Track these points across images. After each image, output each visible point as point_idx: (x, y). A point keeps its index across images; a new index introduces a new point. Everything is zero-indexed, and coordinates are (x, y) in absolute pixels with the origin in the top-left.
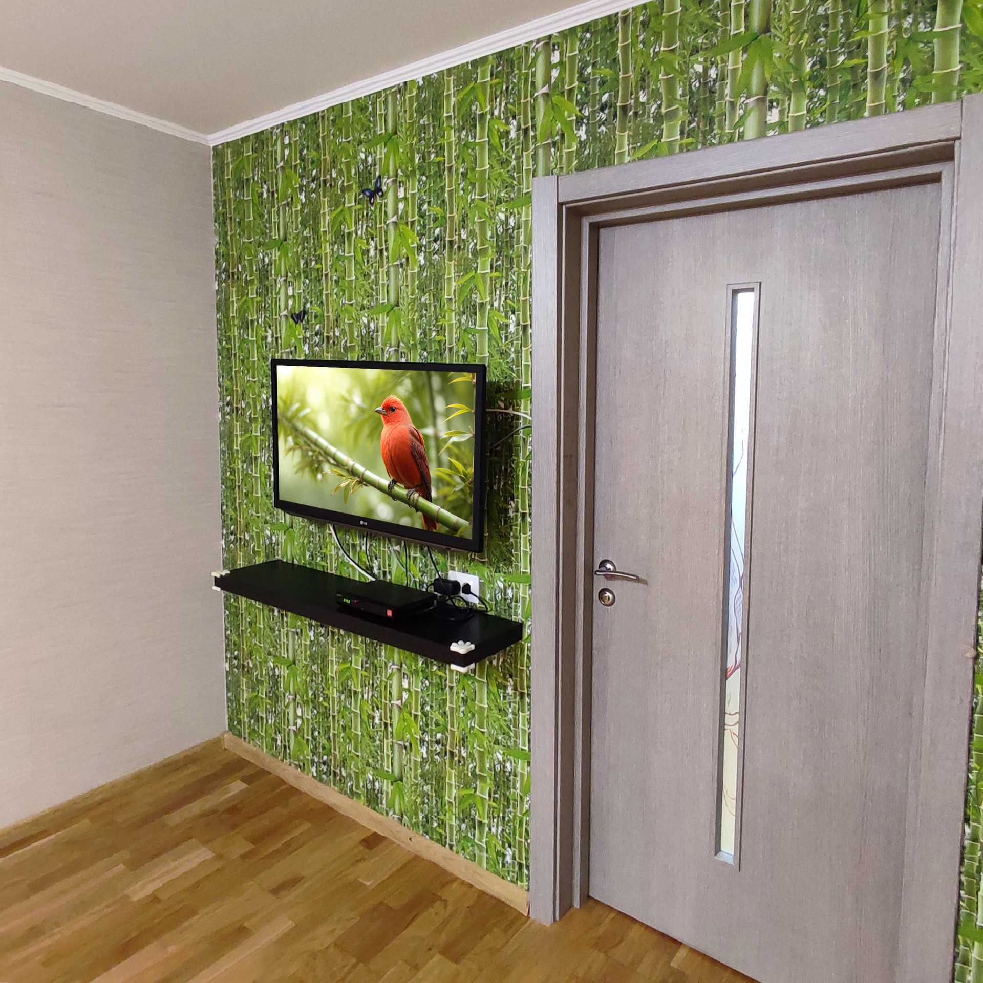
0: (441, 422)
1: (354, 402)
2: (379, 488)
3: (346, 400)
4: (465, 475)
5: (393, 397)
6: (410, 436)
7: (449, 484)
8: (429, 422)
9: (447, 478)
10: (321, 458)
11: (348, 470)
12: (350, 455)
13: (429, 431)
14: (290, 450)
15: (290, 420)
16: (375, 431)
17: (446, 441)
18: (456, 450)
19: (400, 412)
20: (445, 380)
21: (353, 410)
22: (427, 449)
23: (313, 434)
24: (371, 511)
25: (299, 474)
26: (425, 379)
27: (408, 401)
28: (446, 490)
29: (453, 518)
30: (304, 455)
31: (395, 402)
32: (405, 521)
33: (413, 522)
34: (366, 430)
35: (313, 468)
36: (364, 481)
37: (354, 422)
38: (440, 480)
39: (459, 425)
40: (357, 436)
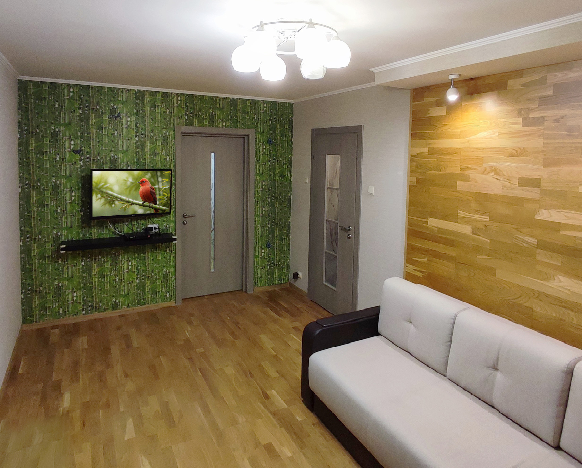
0: (160, 184)
1: (128, 181)
2: (139, 205)
3: (126, 181)
4: (167, 196)
5: (144, 179)
6: (150, 189)
7: (163, 200)
8: (157, 184)
9: (162, 198)
10: (114, 200)
11: (126, 202)
12: (127, 197)
13: (157, 186)
14: (99, 199)
15: (99, 189)
16: (137, 188)
17: (162, 188)
18: (165, 191)
19: (147, 182)
20: (162, 173)
21: (129, 183)
22: (156, 191)
23: (111, 192)
24: (135, 212)
25: (103, 206)
26: (155, 173)
27: (149, 179)
28: (162, 201)
29: (164, 208)
30: (106, 199)
31: (145, 180)
32: (148, 212)
33: (151, 212)
34: (134, 189)
35: (111, 203)
36: (132, 204)
37: (129, 187)
38: (160, 199)
39: (166, 184)
40: (130, 191)
